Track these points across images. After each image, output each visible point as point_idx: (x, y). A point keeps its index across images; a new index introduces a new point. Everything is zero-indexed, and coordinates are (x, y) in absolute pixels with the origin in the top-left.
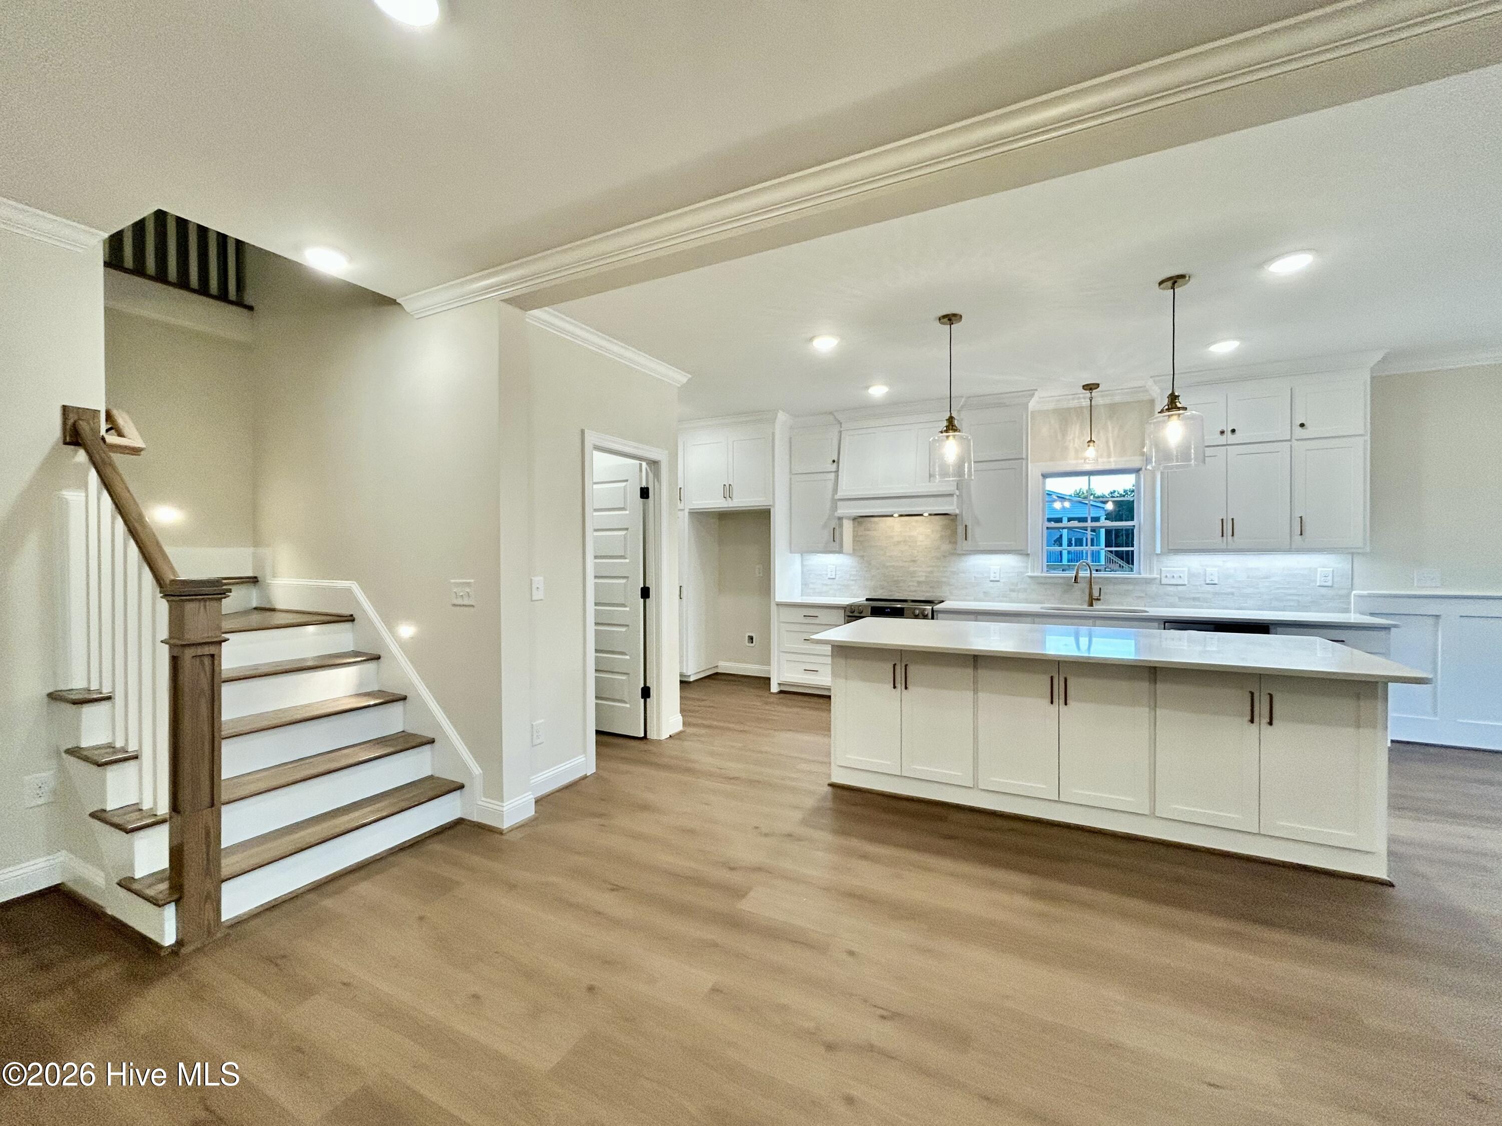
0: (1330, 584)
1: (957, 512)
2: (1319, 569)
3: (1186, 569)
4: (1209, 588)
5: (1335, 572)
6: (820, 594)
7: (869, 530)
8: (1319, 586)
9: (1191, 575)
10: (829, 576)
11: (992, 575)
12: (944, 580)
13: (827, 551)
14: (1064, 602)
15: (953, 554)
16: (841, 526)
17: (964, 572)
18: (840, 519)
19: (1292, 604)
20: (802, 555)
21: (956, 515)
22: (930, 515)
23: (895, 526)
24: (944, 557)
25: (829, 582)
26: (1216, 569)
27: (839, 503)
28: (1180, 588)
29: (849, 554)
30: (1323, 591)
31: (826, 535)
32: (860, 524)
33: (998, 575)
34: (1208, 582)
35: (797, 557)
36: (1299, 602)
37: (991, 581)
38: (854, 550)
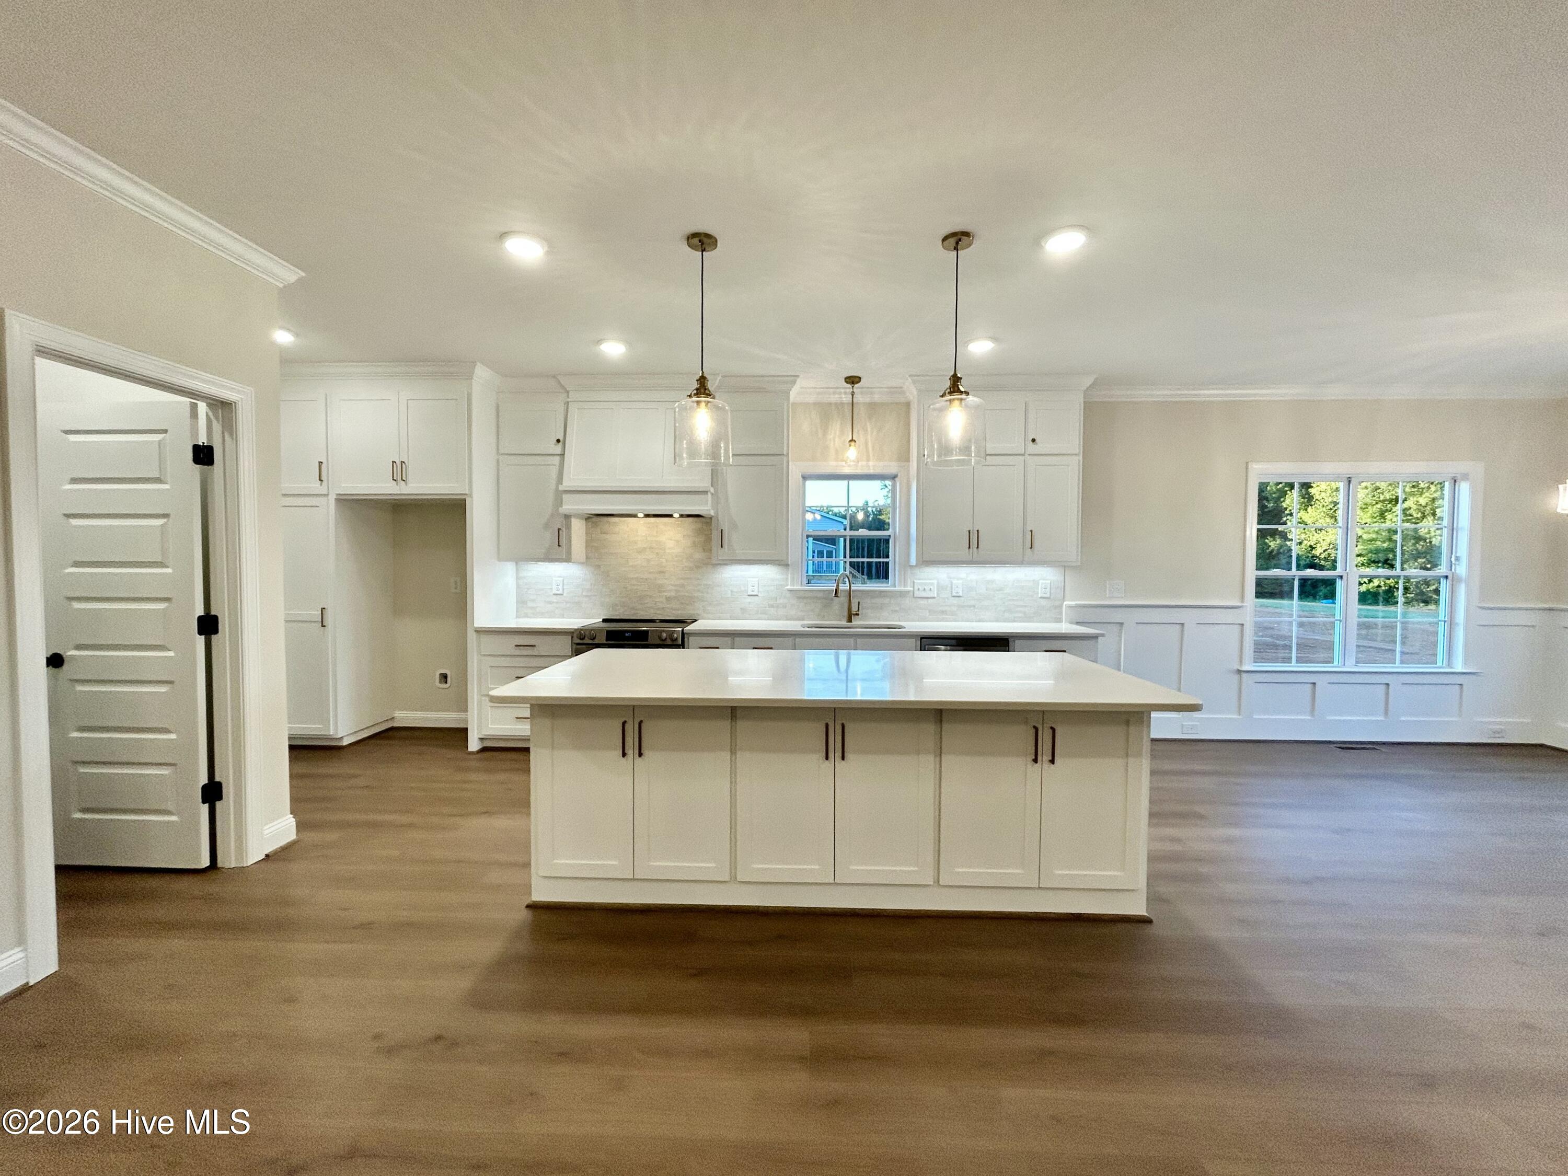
0: (1048, 595)
1: (712, 513)
2: (1041, 582)
3: (935, 582)
4: (955, 601)
5: (1052, 584)
6: (542, 615)
7: (607, 534)
8: (1041, 598)
9: (940, 588)
10: (555, 591)
11: (750, 588)
12: (696, 594)
13: (548, 558)
14: (823, 618)
15: (707, 564)
16: (569, 527)
17: (718, 586)
18: (567, 517)
19: (1020, 615)
20: (517, 563)
21: (711, 518)
22: (681, 516)
23: (638, 529)
24: (698, 567)
25: (554, 599)
26: (960, 581)
27: (565, 496)
28: (930, 601)
29: (583, 563)
30: (1043, 602)
31: (549, 537)
32: (595, 525)
33: (756, 588)
34: (954, 594)
35: (510, 567)
36: (1025, 613)
37: (749, 595)
38: (587, 558)
